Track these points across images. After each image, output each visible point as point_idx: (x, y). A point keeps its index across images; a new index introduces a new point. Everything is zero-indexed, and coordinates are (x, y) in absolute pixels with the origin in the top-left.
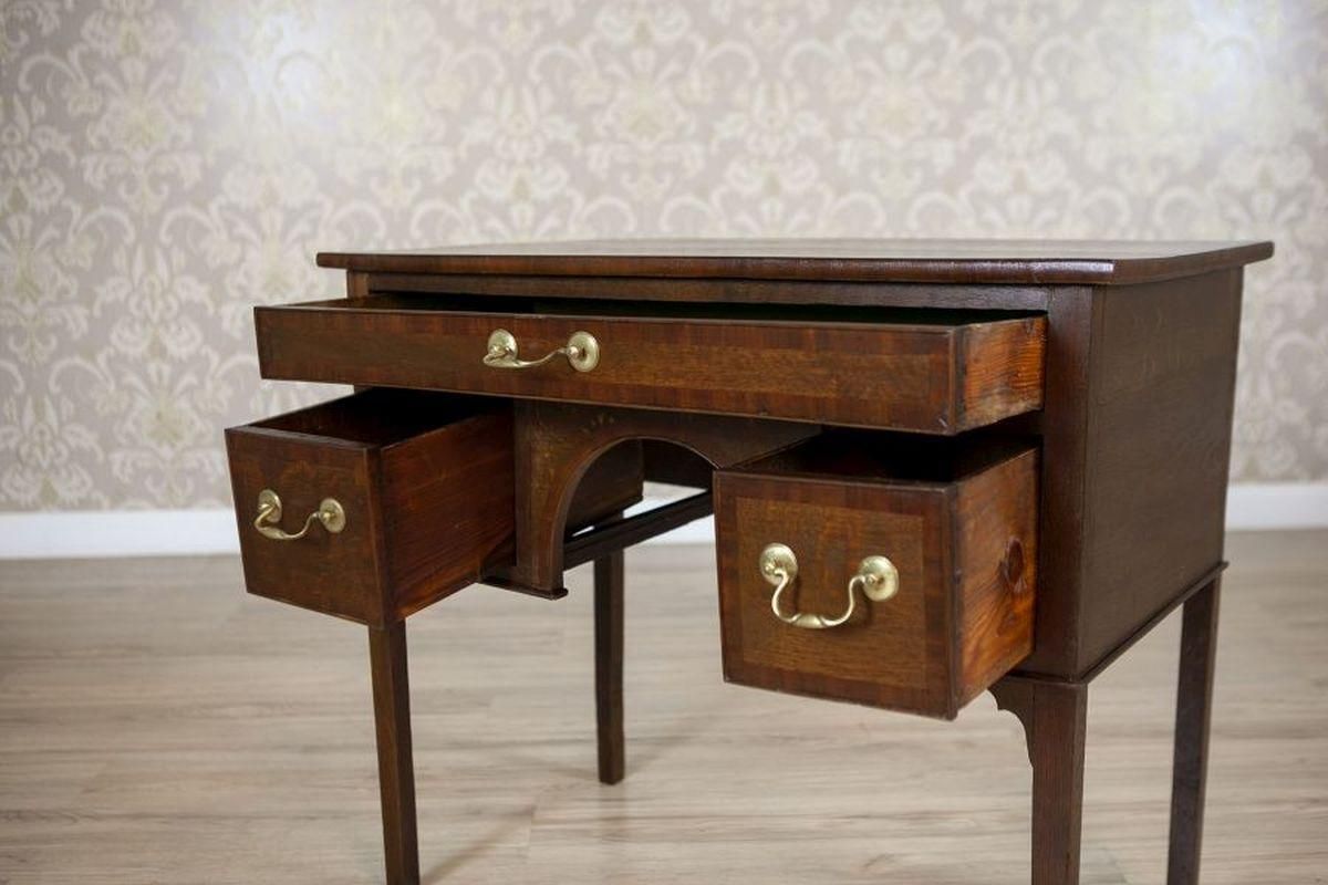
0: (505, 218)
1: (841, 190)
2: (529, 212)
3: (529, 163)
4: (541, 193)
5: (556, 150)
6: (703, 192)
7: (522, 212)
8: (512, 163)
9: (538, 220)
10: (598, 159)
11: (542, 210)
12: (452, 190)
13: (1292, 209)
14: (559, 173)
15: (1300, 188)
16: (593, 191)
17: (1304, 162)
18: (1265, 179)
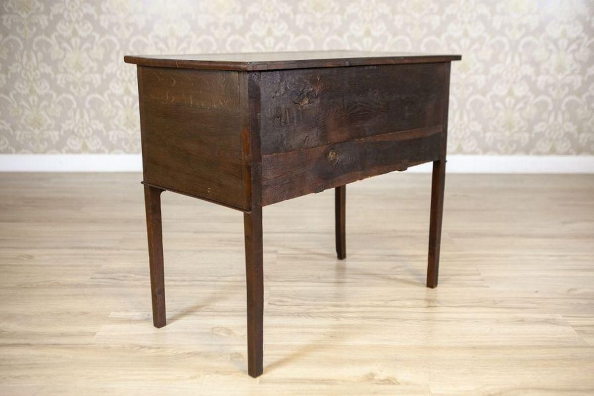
0: (263, 43)
1: (395, 34)
2: (272, 40)
3: (273, 21)
4: (277, 33)
5: (284, 17)
6: (340, 35)
7: (270, 41)
8: (266, 22)
9: (276, 44)
10: (300, 21)
11: (277, 40)
12: (243, 31)
13: (574, 46)
14: (284, 25)
15: (578, 38)
16: (297, 32)
17: (580, 27)
18: (564, 34)
